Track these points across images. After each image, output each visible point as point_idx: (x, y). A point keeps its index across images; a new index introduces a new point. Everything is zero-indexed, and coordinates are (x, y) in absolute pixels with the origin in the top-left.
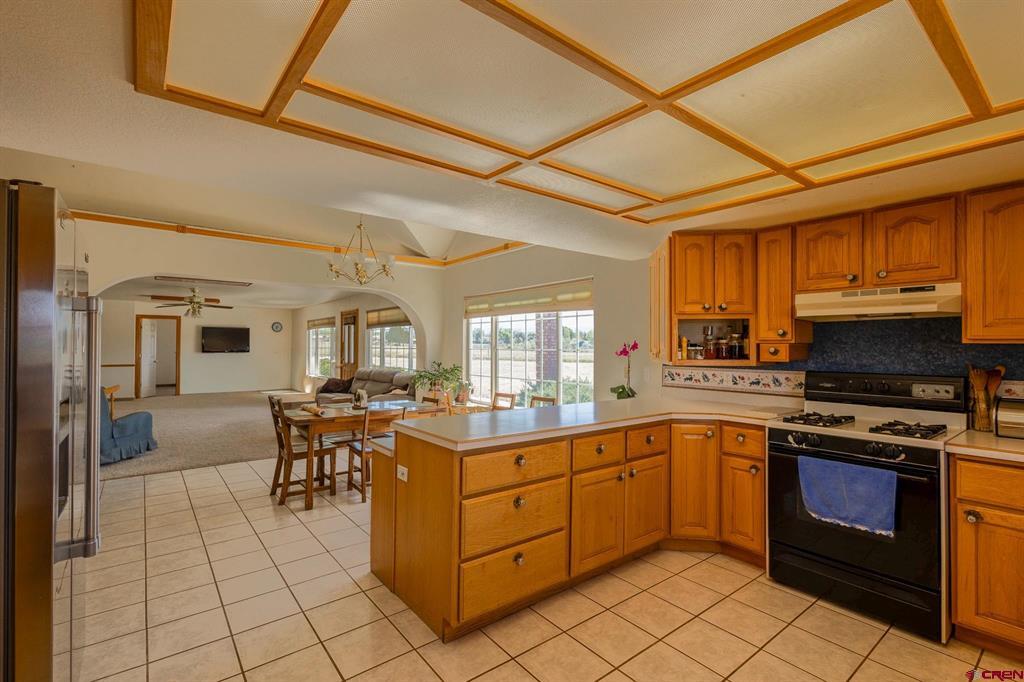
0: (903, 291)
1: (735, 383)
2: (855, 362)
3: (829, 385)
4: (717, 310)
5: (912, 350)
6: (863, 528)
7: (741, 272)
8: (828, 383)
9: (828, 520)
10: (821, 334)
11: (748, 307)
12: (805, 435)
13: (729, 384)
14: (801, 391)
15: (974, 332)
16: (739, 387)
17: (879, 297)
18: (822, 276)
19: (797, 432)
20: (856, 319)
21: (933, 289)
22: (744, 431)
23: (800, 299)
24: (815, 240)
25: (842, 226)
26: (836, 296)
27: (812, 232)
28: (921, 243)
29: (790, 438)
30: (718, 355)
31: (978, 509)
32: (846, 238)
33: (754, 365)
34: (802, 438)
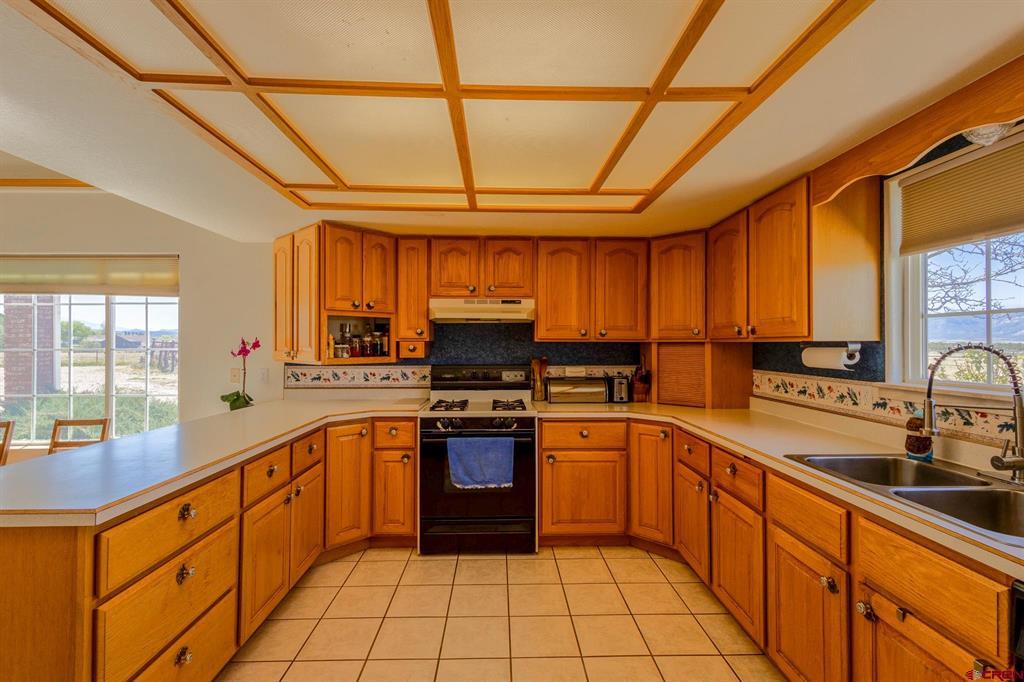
0: (503, 302)
1: (367, 380)
2: (464, 356)
3: (449, 376)
4: (365, 307)
5: (499, 347)
6: (493, 486)
7: (384, 272)
8: (449, 374)
9: (470, 487)
10: (442, 332)
11: (391, 308)
12: (450, 419)
13: (361, 381)
14: (428, 382)
15: (541, 334)
16: (369, 384)
17: (488, 306)
18: (451, 285)
19: (444, 418)
20: (464, 322)
21: (520, 303)
22: (396, 424)
23: (434, 303)
24: (446, 253)
25: (465, 246)
26: (460, 303)
27: (444, 246)
28: (513, 268)
29: (439, 425)
30: (363, 353)
31: (553, 453)
32: (468, 256)
33: (394, 360)
34: (449, 422)
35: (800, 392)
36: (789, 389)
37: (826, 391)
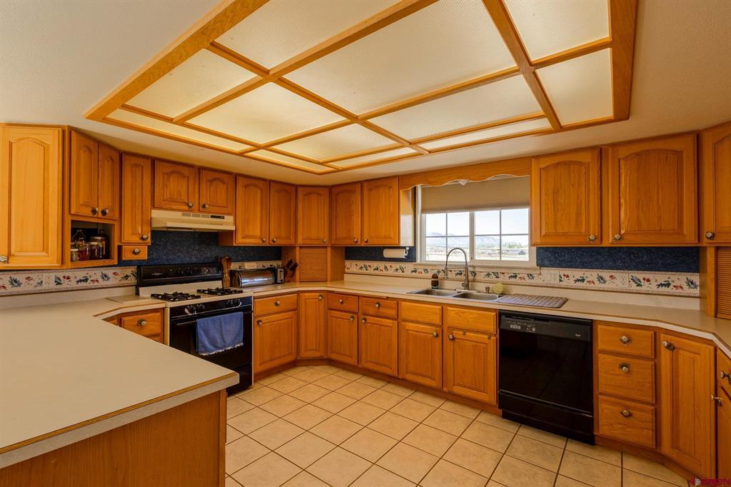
0: (212, 217)
2: (165, 258)
3: (158, 274)
4: (100, 215)
5: (194, 250)
6: (229, 348)
7: (113, 184)
8: (157, 272)
9: (214, 353)
10: (161, 237)
11: (117, 216)
12: (195, 305)
15: (240, 241)
17: (191, 218)
18: (172, 200)
19: (190, 305)
20: (165, 230)
21: (223, 218)
22: (143, 316)
23: (156, 214)
24: (169, 174)
25: (185, 171)
26: (178, 215)
27: (168, 168)
28: (220, 193)
29: (186, 311)
31: (260, 319)
32: (187, 179)
33: (116, 263)
35: (375, 269)
36: (369, 268)
37: (389, 267)
